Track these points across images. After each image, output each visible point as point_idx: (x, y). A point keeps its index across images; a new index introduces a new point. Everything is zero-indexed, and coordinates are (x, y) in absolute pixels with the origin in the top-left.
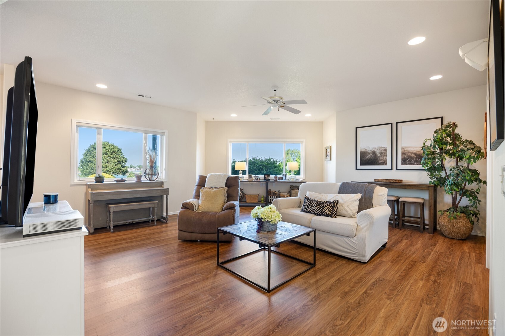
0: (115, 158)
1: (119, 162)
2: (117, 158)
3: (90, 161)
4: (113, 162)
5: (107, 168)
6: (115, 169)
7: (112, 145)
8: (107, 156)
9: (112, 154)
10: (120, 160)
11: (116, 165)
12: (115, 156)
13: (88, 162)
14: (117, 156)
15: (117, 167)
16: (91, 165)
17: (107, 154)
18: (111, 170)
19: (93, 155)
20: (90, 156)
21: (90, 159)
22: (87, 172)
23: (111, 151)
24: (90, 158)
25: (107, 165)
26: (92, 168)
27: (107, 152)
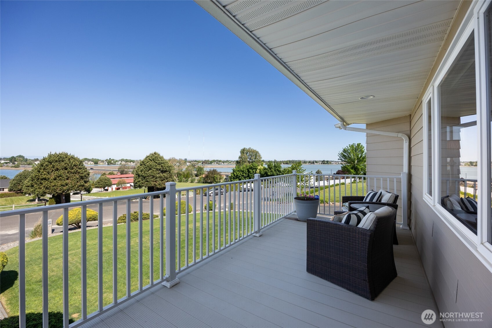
0: (76, 173)
1: (82, 178)
2: (79, 173)
3: (45, 179)
4: (75, 179)
5: (67, 186)
6: (77, 186)
7: (72, 158)
8: (66, 171)
9: (72, 169)
10: (82, 175)
11: (77, 182)
12: (77, 171)
13: (42, 179)
14: (79, 170)
15: (79, 184)
16: (46, 184)
17: (66, 169)
18: (72, 187)
19: (49, 171)
20: (45, 173)
21: (44, 176)
22: (41, 192)
23: (71, 165)
24: (45, 174)
25: (67, 183)
26: (47, 187)
27: (66, 166)
